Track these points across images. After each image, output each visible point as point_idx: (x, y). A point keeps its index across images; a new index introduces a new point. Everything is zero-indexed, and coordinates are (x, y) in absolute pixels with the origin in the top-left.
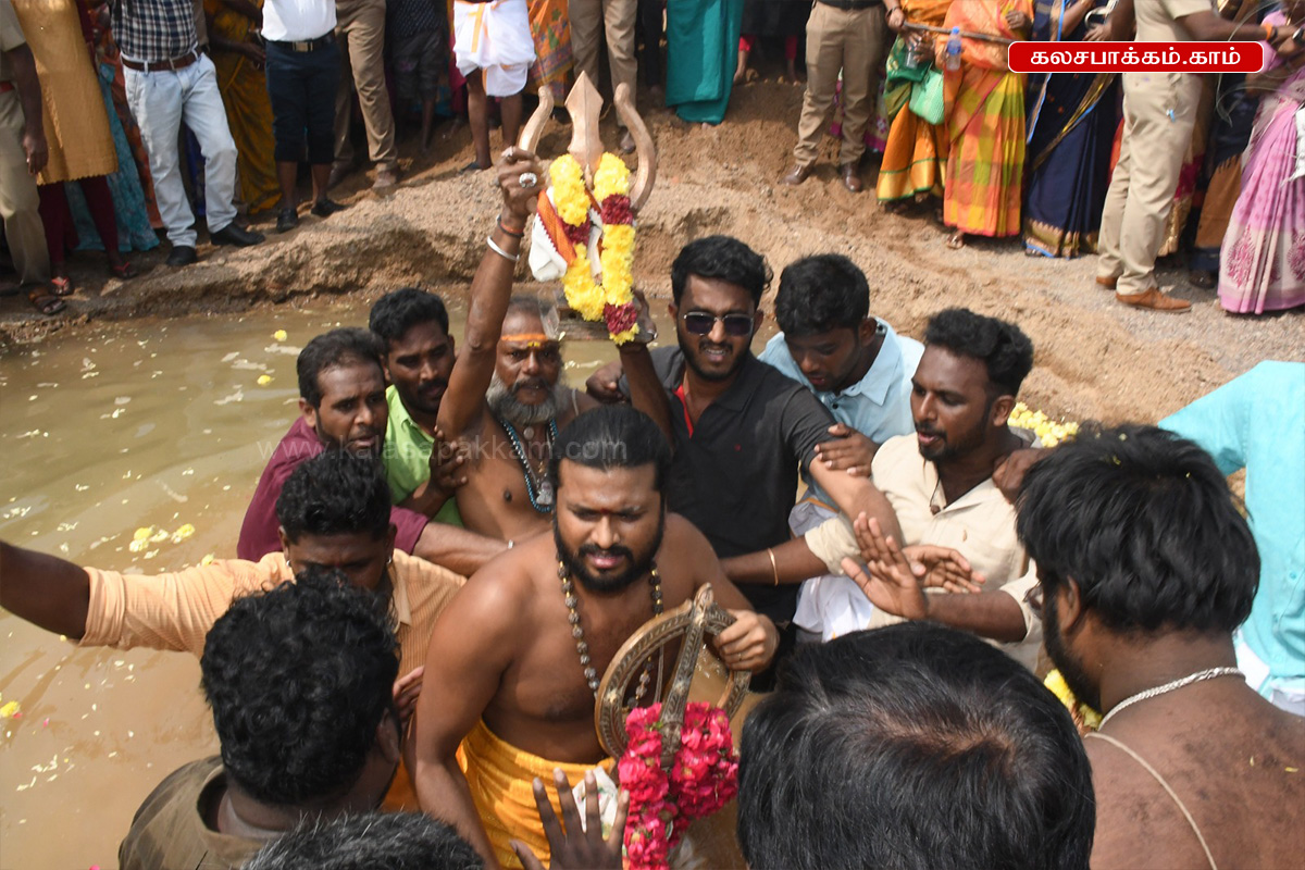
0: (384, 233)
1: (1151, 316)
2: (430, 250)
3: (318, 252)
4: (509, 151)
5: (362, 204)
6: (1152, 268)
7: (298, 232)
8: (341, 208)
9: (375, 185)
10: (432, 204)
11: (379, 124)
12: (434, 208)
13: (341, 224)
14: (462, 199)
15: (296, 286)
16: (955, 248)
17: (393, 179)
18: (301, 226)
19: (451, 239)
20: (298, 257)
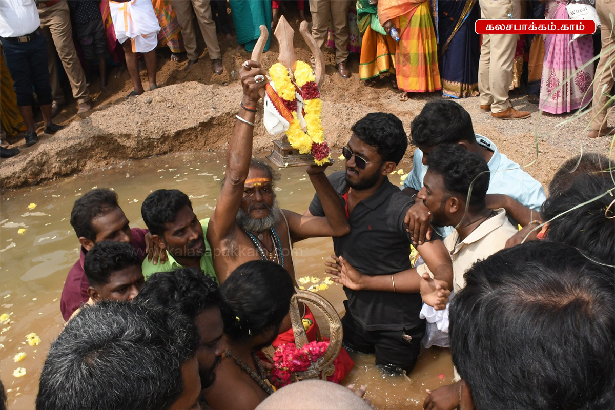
0: (90, 138)
1: (511, 122)
2: (117, 144)
3: (52, 154)
4: (246, 63)
5: (73, 123)
6: (508, 97)
7: (39, 145)
8: (62, 127)
9: (79, 112)
10: (113, 118)
11: (76, 77)
12: (115, 120)
13: (63, 137)
14: (130, 113)
15: (43, 176)
16: (404, 101)
17: (89, 107)
18: (40, 142)
19: (128, 136)
20: (42, 159)
